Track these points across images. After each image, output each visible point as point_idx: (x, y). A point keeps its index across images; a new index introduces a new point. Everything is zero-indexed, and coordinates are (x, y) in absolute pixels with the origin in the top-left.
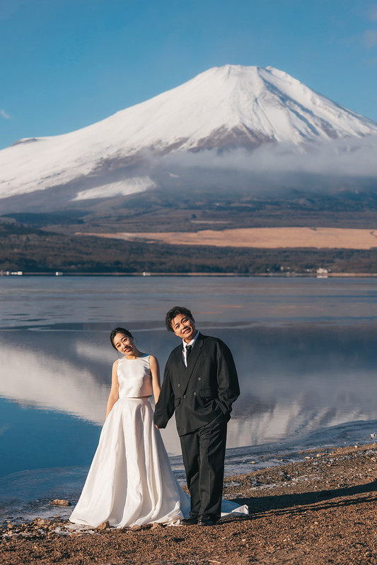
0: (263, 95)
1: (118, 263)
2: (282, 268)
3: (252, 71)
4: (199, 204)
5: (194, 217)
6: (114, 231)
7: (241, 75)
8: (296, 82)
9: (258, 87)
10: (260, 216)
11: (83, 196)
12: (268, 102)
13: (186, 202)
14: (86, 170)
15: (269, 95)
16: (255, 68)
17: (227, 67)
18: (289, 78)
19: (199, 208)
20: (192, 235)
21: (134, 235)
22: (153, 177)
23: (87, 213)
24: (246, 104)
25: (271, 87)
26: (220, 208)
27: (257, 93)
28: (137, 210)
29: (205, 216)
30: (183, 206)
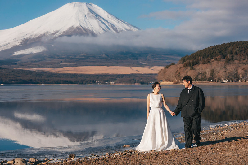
0: (88, 14)
1: (31, 80)
2: (96, 82)
3: (84, 5)
4: (63, 57)
5: (61, 62)
6: (29, 67)
7: (79, 6)
8: (101, 9)
9: (86, 11)
10: (87, 61)
11: (16, 53)
12: (90, 17)
13: (58, 56)
14: (18, 43)
15: (91, 14)
16: (85, 3)
17: (74, 3)
18: (98, 7)
19: (63, 58)
20: (61, 69)
21: (38, 69)
22: (45, 46)
23: (19, 60)
24: (82, 18)
25: (91, 11)
26: (71, 59)
27: (86, 13)
28: (38, 59)
29: (66, 62)
30: (57, 57)
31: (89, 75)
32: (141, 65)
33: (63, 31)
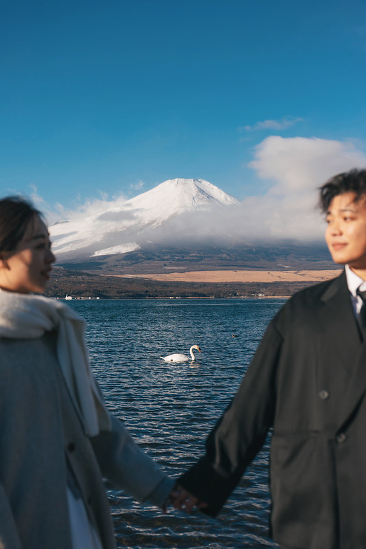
0: (197, 195)
1: (147, 292)
2: (238, 294)
3: (191, 182)
4: (166, 258)
5: (165, 265)
6: (122, 273)
7: (184, 184)
8: (215, 188)
9: (194, 191)
10: (203, 264)
11: (97, 254)
12: (200, 199)
13: (159, 256)
14: (98, 239)
15: (201, 196)
16: (192, 180)
17: (177, 179)
18: (212, 186)
19: (167, 260)
20: (168, 275)
21: (134, 276)
22: (138, 243)
23: (103, 264)
24: (189, 202)
25: (201, 191)
26: (178, 260)
27: (194, 195)
28: (131, 259)
29: (171, 265)
30: (157, 259)
31: (216, 284)
32: (282, 269)
33: (161, 221)
